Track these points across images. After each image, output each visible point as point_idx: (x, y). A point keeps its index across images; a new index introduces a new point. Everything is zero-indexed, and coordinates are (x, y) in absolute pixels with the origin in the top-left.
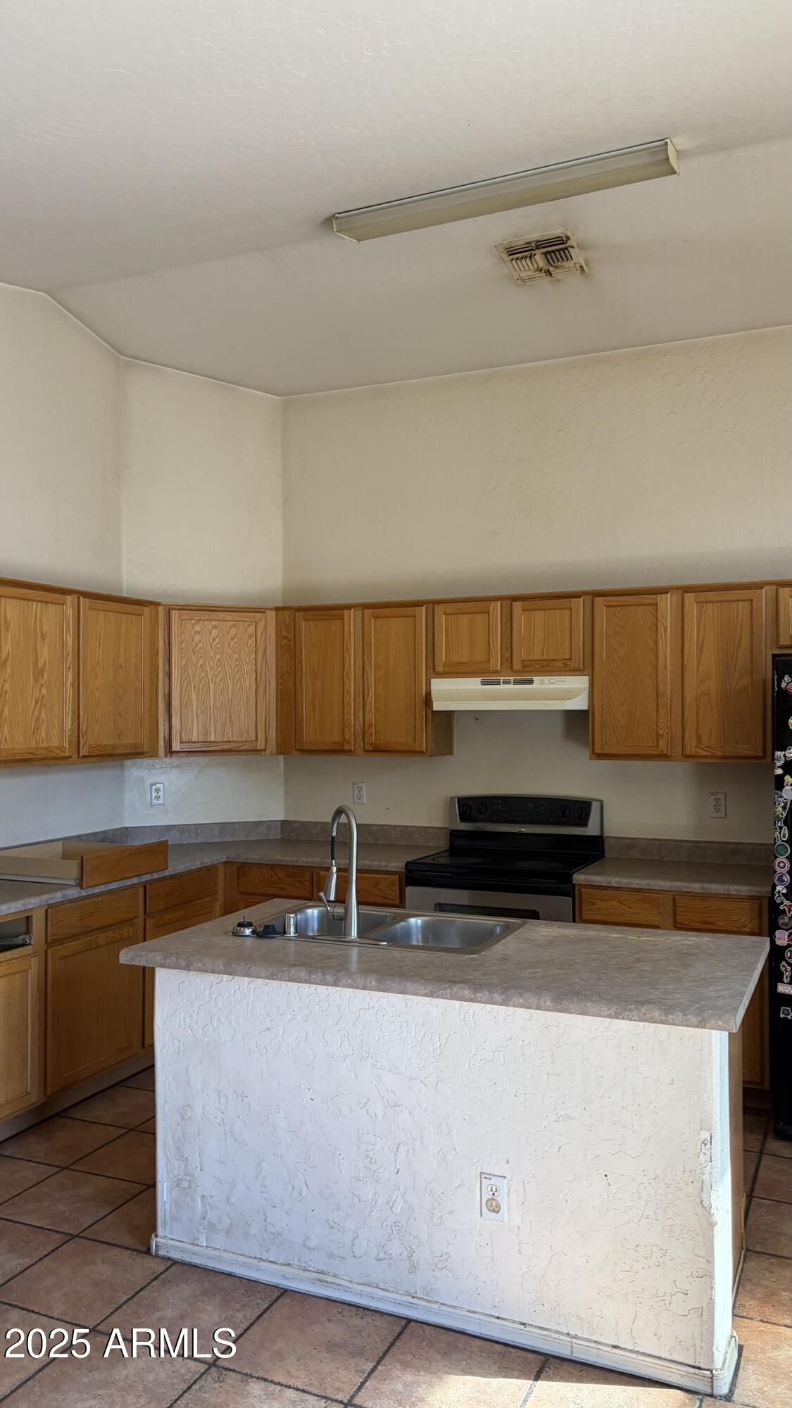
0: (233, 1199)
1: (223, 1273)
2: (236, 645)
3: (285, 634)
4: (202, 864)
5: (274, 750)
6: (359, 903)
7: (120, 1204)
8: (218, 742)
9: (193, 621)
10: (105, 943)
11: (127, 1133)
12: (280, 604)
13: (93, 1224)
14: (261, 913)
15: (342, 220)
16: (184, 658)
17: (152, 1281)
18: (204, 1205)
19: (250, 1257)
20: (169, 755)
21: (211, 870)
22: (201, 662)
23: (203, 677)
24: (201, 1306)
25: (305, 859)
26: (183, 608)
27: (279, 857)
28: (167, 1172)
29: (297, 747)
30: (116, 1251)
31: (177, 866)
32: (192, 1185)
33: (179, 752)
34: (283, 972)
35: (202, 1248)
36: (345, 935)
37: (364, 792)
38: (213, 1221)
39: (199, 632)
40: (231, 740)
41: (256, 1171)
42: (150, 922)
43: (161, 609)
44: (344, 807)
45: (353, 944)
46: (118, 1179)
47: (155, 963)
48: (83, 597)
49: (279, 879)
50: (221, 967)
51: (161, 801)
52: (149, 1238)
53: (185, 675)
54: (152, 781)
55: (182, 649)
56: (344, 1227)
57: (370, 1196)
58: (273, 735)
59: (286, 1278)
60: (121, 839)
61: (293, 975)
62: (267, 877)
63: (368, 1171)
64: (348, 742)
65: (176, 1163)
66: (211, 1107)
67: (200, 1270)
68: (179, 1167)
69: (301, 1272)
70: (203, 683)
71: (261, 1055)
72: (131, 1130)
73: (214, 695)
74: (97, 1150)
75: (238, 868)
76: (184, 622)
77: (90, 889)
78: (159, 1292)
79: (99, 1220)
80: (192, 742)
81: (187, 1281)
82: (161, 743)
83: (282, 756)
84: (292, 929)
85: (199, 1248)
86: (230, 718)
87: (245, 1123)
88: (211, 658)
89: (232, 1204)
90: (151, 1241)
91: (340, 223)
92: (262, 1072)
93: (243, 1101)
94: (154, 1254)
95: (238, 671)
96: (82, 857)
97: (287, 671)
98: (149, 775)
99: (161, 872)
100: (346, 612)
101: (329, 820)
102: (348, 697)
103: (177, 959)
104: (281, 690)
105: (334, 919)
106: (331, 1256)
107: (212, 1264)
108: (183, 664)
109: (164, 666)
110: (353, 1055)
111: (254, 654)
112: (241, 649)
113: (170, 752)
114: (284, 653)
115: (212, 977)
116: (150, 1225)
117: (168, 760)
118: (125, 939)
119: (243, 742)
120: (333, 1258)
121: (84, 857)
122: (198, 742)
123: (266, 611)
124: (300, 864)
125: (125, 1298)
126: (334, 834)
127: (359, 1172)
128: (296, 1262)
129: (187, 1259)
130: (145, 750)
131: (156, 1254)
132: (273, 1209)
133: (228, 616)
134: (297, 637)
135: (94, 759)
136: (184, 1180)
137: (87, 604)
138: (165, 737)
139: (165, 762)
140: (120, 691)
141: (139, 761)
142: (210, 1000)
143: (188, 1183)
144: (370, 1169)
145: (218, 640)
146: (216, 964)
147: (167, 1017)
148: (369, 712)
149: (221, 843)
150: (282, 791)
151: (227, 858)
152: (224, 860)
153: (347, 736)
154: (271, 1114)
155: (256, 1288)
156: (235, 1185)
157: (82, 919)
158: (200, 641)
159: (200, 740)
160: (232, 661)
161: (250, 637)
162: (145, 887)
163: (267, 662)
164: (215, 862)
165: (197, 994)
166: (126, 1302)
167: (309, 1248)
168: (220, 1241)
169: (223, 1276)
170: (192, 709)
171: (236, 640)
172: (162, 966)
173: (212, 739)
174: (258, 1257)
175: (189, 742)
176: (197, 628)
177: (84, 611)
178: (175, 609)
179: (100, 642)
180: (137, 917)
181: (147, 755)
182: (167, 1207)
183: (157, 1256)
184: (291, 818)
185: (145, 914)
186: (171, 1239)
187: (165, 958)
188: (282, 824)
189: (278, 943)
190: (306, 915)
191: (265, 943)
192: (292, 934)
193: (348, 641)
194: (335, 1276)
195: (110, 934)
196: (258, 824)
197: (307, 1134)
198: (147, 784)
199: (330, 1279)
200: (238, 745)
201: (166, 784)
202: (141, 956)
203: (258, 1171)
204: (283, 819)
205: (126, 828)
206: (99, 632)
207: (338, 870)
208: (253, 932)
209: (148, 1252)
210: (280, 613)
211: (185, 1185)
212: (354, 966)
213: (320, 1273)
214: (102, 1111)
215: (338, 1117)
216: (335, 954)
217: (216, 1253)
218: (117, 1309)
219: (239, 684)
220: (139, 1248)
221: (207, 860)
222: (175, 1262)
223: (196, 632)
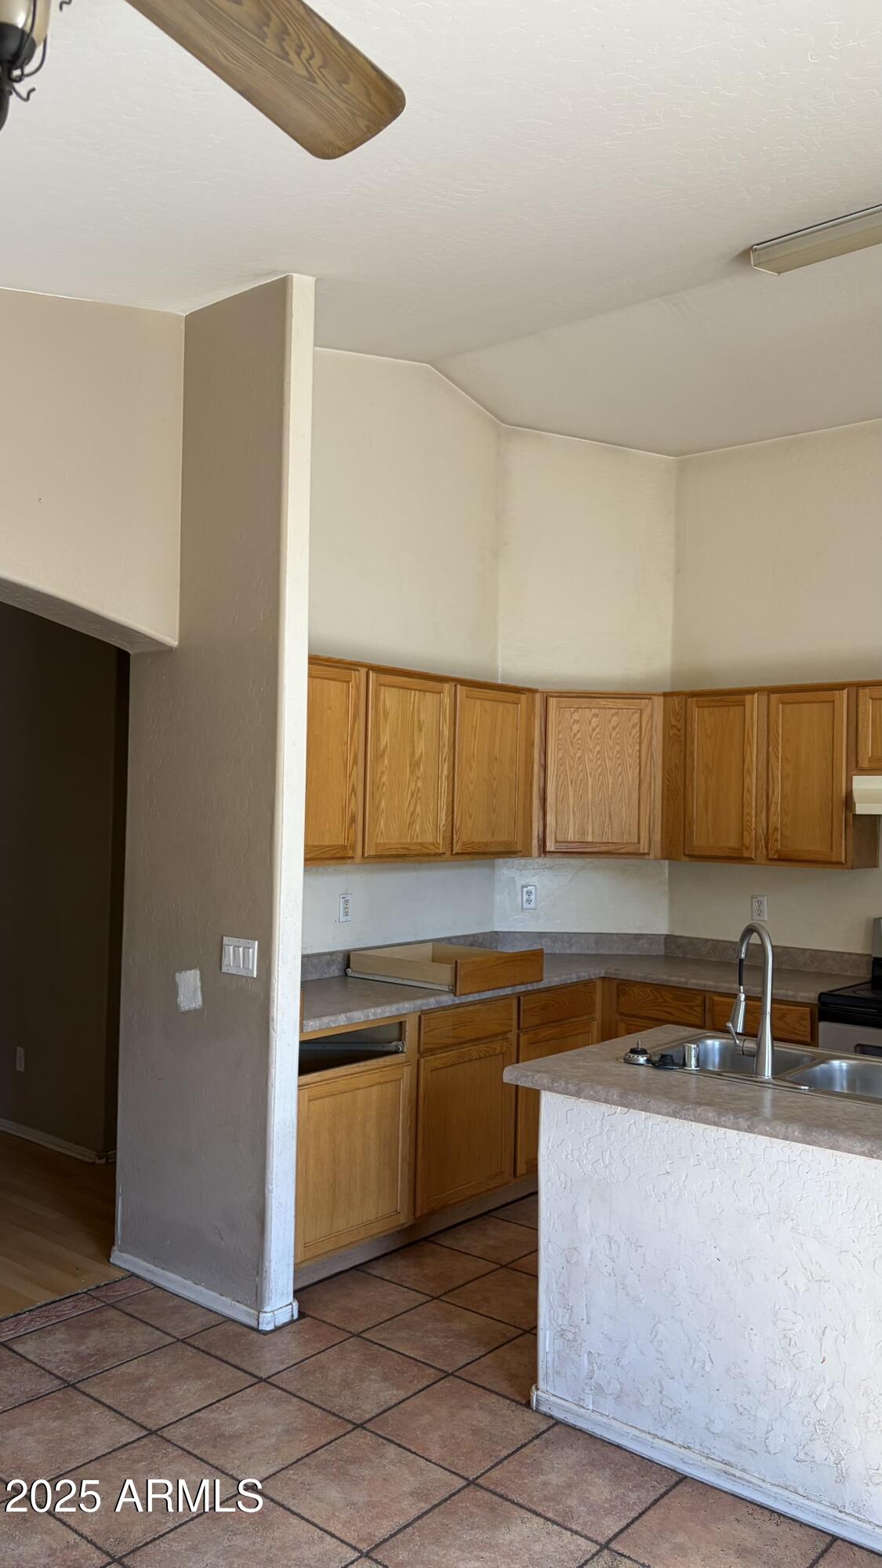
0: (624, 1362)
1: (611, 1444)
2: (618, 736)
3: (674, 723)
4: (578, 977)
5: (659, 856)
6: (774, 1039)
7: (496, 1346)
8: (596, 843)
9: (572, 710)
10: (478, 1057)
11: (498, 1269)
12: (668, 689)
13: (468, 1364)
14: (657, 1038)
15: (761, 252)
16: (561, 749)
17: (534, 1439)
18: (591, 1364)
19: (643, 1431)
20: (543, 856)
21: (588, 984)
22: (579, 754)
23: (581, 771)
24: (589, 1478)
25: (696, 981)
26: (561, 695)
27: (665, 977)
28: (550, 1320)
29: (686, 852)
30: (494, 1398)
31: (552, 978)
32: (577, 1338)
33: (553, 852)
34: (688, 1110)
35: (589, 1412)
36: (756, 1074)
37: (765, 908)
38: (601, 1383)
39: (578, 722)
40: (610, 841)
41: (651, 1334)
42: (523, 1038)
43: (538, 696)
44: (756, 925)
45: (767, 1085)
46: (491, 1318)
47: (542, 1085)
48: (461, 685)
49: (665, 1001)
50: (615, 1097)
51: (533, 905)
52: (529, 1390)
53: (562, 768)
54: (524, 883)
55: (559, 740)
56: (755, 1416)
57: (789, 1385)
58: (657, 837)
59: (685, 1463)
60: (491, 944)
61: (700, 1114)
62: (650, 998)
63: (787, 1355)
64: (747, 848)
65: (561, 1311)
66: (601, 1253)
67: (587, 1436)
68: (563, 1316)
69: (704, 1459)
70: (580, 777)
71: (659, 1201)
72: (502, 1266)
73: (593, 793)
74: (467, 1283)
75: (618, 985)
76: (562, 710)
77: (463, 997)
78: (542, 1452)
79: (474, 1361)
80: (567, 842)
81: (572, 1445)
82: (535, 842)
83: (667, 861)
84: (693, 1062)
85: (584, 1410)
86: (610, 816)
87: (639, 1276)
88: (590, 750)
89: (622, 1367)
90: (532, 1394)
91: (759, 254)
92: (660, 1220)
93: (636, 1251)
94: (534, 1409)
95: (619, 765)
96: (456, 962)
97: (676, 764)
98: (521, 875)
99: (535, 984)
100: (748, 697)
101: (737, 939)
102: (748, 797)
103: (567, 1083)
104: (668, 786)
105: (743, 1054)
106: (740, 1447)
107: (599, 1432)
108: (560, 756)
109: (540, 758)
110: (769, 1213)
111: (638, 745)
112: (623, 740)
113: (543, 851)
114: (673, 744)
115: (604, 1108)
116: (529, 1376)
117: (540, 861)
118: (497, 1055)
119: (623, 843)
120: (742, 1449)
121: (459, 961)
122: (574, 842)
123: (653, 697)
124: (690, 987)
125: (505, 1453)
126: (743, 956)
127: (775, 1353)
128: (698, 1447)
129: (571, 1420)
130: (519, 849)
131: (537, 1409)
132: (672, 1380)
133: (610, 703)
134: (689, 727)
135: (467, 857)
136: (569, 1331)
137: (464, 692)
138: (539, 835)
139: (537, 863)
140: (495, 784)
141: (510, 861)
142: (601, 1133)
143: (572, 1336)
144: (788, 1352)
145: (598, 730)
146: (610, 1094)
147: (553, 1147)
148: (775, 814)
149: (597, 955)
150: (666, 901)
151: (606, 973)
152: (602, 975)
153: (747, 841)
154: (669, 1270)
155: (651, 1467)
156: (626, 1346)
157: (455, 1029)
158: (578, 731)
159: (576, 840)
160: (613, 753)
161: (634, 726)
162: (519, 998)
163: (652, 756)
164: (593, 977)
165: (586, 1124)
166: (506, 1458)
167: (713, 1433)
168: (608, 1406)
169: (612, 1448)
170: (569, 807)
171: (617, 730)
172: (550, 1089)
173: (590, 839)
174: (652, 1432)
175: (565, 842)
176: (576, 716)
177: (461, 700)
178: (553, 697)
179: (475, 733)
180: (511, 1031)
181: (521, 854)
182: (550, 1359)
183: (537, 1411)
184: (676, 933)
185: (519, 1028)
186: (553, 1395)
187: (553, 1081)
188: (665, 938)
189: (678, 1076)
190: (706, 1045)
191: (663, 1075)
192: (693, 1068)
193: (750, 733)
194: (744, 1470)
195: (483, 1047)
196: (638, 937)
197: (712, 1299)
198: (518, 886)
199: (738, 1473)
200: (618, 847)
201: (537, 886)
202: (527, 1076)
203: (654, 1334)
204: (669, 933)
205: (496, 932)
206: (474, 722)
207: (747, 998)
208: (648, 1061)
209: (528, 1404)
210: (669, 699)
211: (569, 1337)
212: (767, 1109)
213: (725, 1464)
214: (473, 1241)
215: (750, 1284)
216: (746, 1094)
217: (605, 1420)
218: (497, 1464)
219: (620, 778)
220: (518, 1398)
221: (584, 973)
222: (558, 1422)
223: (574, 720)
